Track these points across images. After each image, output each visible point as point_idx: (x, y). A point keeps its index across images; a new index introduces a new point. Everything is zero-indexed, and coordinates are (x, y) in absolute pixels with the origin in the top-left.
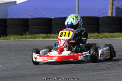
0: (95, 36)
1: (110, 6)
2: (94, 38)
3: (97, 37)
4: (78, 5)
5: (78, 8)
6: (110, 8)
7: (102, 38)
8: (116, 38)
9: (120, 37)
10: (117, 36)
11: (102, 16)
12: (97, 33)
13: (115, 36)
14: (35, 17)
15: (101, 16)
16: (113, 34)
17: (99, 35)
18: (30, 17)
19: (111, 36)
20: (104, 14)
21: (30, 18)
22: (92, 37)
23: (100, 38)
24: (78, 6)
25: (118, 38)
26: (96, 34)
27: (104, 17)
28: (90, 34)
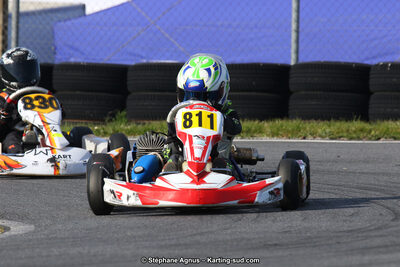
0: (355, 132)
2: (351, 139)
3: (361, 135)
4: (298, 21)
5: (298, 32)
7: (379, 139)
11: (380, 61)
12: (362, 120)
14: (144, 61)
15: (374, 62)
17: (367, 126)
18: (131, 62)
20: (386, 54)
21: (133, 63)
22: (345, 134)
23: (370, 139)
24: (298, 27)
26: (356, 125)
27: (385, 65)
28: (338, 124)
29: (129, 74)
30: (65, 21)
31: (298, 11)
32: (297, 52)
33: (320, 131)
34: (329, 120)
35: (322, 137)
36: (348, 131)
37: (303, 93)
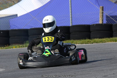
0: (87, 42)
1: (100, 15)
2: (86, 44)
3: (89, 43)
4: (71, 15)
5: (72, 17)
6: (101, 17)
7: (93, 43)
8: (105, 43)
9: (108, 42)
10: (105, 41)
11: (92, 24)
13: (104, 41)
14: (33, 28)
16: (102, 39)
17: (90, 40)
18: (29, 28)
19: (101, 41)
23: (91, 44)
24: (72, 16)
25: (106, 43)
26: (87, 40)
27: (94, 25)
28: (82, 40)
29: (29, 31)
30: (12, 19)
31: (71, 12)
32: (72, 23)
33: (78, 42)
34: (80, 39)
35: (79, 44)
36: (85, 42)
37: (74, 33)
